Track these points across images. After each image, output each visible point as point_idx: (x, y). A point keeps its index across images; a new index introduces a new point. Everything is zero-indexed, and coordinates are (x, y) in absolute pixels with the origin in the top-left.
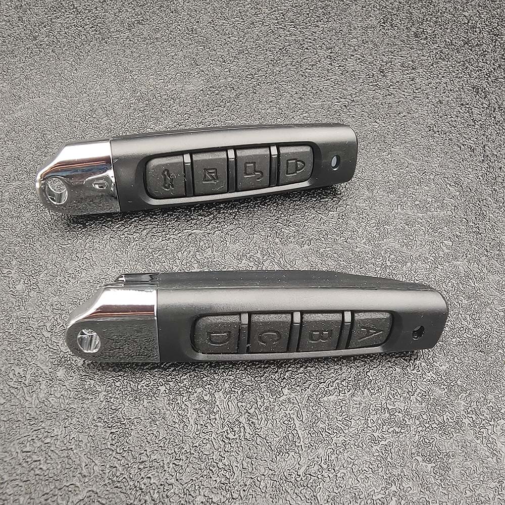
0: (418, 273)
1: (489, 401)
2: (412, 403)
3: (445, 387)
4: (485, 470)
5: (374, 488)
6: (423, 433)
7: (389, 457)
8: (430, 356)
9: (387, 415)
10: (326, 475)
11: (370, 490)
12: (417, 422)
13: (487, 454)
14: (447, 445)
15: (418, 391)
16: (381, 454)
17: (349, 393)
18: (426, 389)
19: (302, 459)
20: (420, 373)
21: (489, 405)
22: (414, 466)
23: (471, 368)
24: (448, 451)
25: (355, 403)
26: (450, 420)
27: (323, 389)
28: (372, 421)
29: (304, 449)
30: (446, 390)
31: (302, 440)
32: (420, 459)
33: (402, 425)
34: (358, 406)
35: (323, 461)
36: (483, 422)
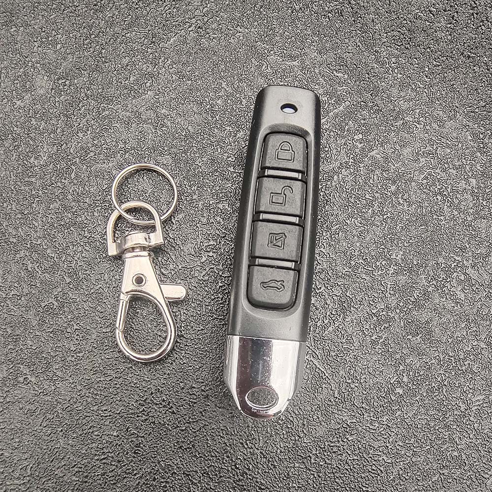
0: (346, 182)
1: (440, 264)
2: (388, 299)
3: (406, 272)
4: (456, 318)
5: (389, 376)
6: (405, 317)
7: (389, 349)
8: (386, 253)
9: (375, 318)
10: (353, 386)
11: (387, 379)
12: (398, 311)
13: (453, 305)
14: (424, 316)
15: (389, 286)
16: (383, 350)
17: (341, 318)
18: (394, 281)
19: (332, 385)
20: (384, 271)
21: (442, 267)
22: (408, 345)
23: (419, 244)
24: (426, 319)
25: (349, 323)
26: (420, 295)
27: (321, 326)
28: (367, 330)
29: (330, 378)
30: (408, 274)
31: (325, 372)
32: (410, 337)
33: (389, 320)
34: (352, 324)
35: (347, 379)
36: (443, 283)
